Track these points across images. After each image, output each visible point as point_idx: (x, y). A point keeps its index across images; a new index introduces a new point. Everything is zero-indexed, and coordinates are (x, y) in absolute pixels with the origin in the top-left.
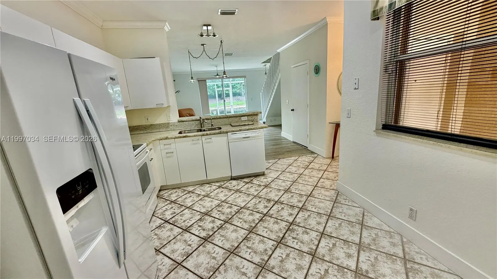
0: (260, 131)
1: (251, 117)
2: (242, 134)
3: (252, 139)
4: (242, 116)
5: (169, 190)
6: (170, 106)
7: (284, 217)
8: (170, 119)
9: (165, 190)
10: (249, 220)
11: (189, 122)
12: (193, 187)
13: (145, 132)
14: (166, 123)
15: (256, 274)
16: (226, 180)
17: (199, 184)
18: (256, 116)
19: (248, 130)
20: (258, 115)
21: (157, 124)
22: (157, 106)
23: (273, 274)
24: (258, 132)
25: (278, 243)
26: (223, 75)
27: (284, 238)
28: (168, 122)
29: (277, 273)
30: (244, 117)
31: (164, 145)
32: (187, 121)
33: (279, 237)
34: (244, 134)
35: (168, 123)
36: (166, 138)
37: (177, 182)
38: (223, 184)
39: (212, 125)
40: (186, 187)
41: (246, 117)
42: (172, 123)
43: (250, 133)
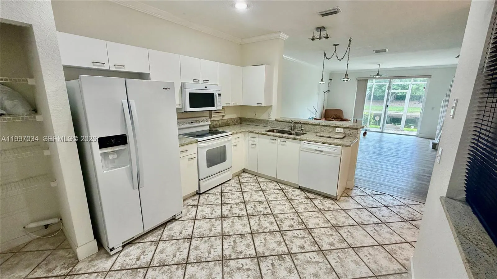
0: (337, 148)
1: (349, 130)
2: (315, 145)
3: (325, 154)
4: (337, 127)
5: (249, 174)
6: (272, 106)
7: (292, 244)
8: (270, 117)
9: (247, 173)
10: (264, 226)
11: (284, 123)
12: (264, 180)
13: (252, 124)
14: (266, 120)
15: (215, 259)
16: (293, 187)
17: (271, 180)
18: (355, 131)
19: (323, 143)
20: (359, 129)
21: (261, 119)
22: (257, 105)
23: (222, 269)
24: (334, 148)
25: (256, 256)
26: (344, 78)
27: (266, 257)
28: (268, 119)
29: (224, 271)
30: (339, 129)
31: (251, 137)
32: (282, 121)
33: (264, 254)
34: (317, 146)
35: (268, 121)
36: (253, 132)
37: (255, 170)
38: (287, 188)
39: (302, 130)
40: (260, 177)
41: (342, 129)
42: (270, 121)
43: (325, 147)
